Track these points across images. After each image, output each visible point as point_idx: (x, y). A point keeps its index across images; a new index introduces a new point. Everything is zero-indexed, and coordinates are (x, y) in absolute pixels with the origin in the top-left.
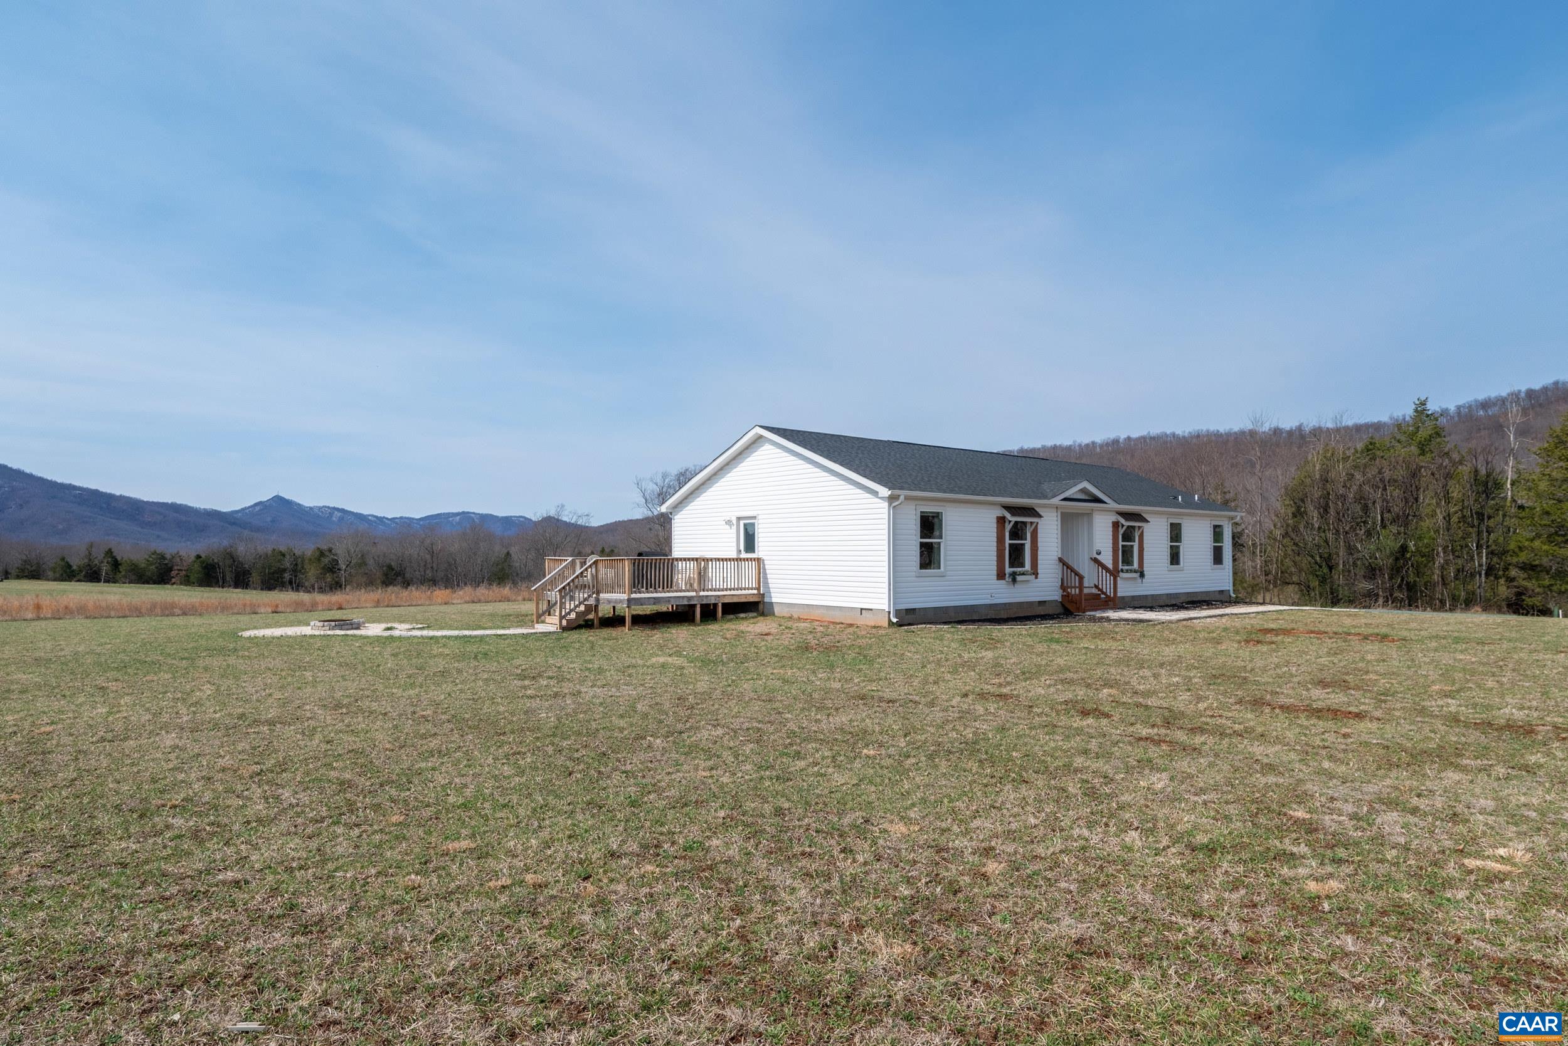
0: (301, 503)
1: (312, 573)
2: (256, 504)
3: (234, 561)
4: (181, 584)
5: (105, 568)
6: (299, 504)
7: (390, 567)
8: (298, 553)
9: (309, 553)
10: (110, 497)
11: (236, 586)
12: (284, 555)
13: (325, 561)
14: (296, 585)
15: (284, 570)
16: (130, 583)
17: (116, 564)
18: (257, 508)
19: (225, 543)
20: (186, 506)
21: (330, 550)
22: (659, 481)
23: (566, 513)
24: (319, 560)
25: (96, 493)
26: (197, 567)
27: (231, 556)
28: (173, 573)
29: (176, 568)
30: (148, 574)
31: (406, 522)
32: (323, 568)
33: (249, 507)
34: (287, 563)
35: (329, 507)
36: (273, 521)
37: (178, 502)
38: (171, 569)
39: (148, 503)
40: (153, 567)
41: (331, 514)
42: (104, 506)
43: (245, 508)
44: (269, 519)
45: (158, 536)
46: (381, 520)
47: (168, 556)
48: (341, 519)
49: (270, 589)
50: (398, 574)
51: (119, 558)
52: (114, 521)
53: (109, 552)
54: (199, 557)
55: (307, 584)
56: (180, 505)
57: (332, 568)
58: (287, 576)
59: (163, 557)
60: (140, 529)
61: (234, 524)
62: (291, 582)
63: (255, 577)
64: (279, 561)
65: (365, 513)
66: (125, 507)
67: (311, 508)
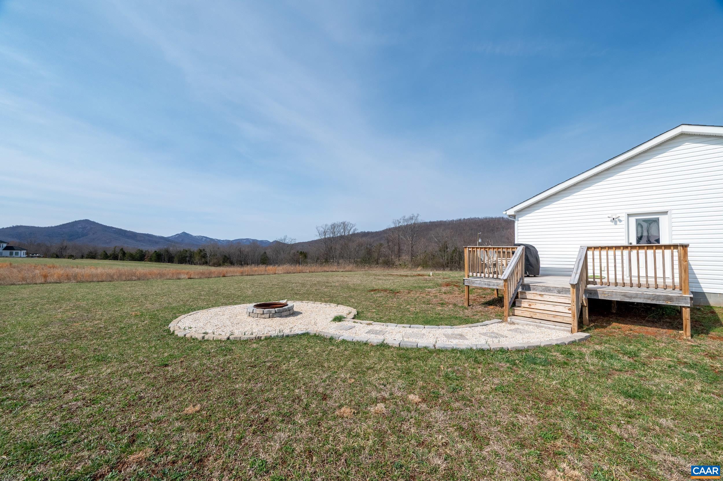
1: (197, 258)
3: (168, 253)
4: (148, 261)
5: (120, 255)
6: (191, 235)
7: (225, 256)
8: (192, 251)
9: (196, 251)
11: (169, 262)
12: (187, 251)
13: (202, 253)
14: (191, 262)
15: (187, 257)
16: (129, 260)
17: (124, 254)
18: (177, 236)
19: (165, 247)
20: (152, 235)
21: (204, 250)
24: (200, 253)
25: (120, 230)
26: (154, 255)
27: (167, 251)
28: (146, 257)
30: (136, 257)
31: (228, 242)
32: (201, 256)
33: (175, 235)
34: (188, 254)
35: (201, 236)
36: (182, 240)
37: (149, 233)
38: (145, 256)
39: (139, 233)
40: (138, 255)
41: (202, 239)
42: (123, 234)
43: (173, 236)
44: (180, 240)
45: (141, 245)
46: (219, 240)
47: (144, 251)
48: (205, 240)
49: (181, 263)
50: (228, 259)
51: (126, 252)
52: (126, 239)
53: (122, 249)
54: (155, 251)
55: (195, 262)
57: (204, 256)
58: (188, 259)
59: (142, 251)
60: (135, 242)
61: (168, 241)
62: (189, 261)
63: (176, 259)
64: (185, 253)
65: (214, 238)
66: (129, 234)
67: (195, 236)
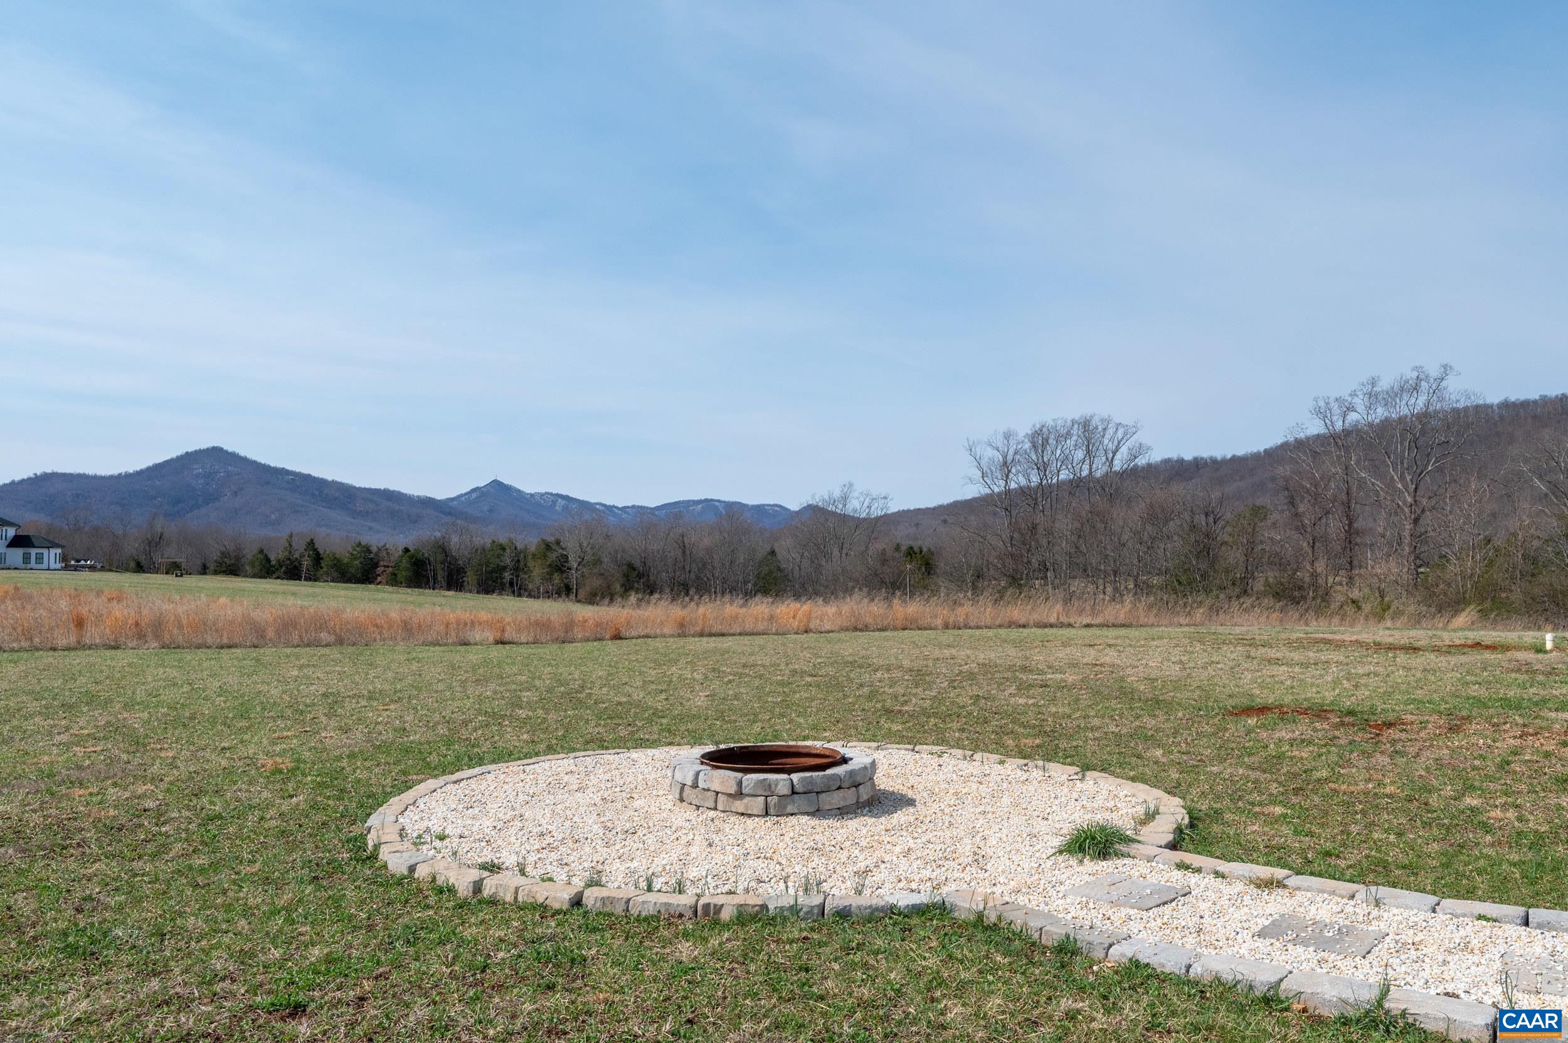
0: (521, 488)
1: (537, 571)
2: (473, 490)
3: (446, 556)
4: (387, 584)
5: (306, 563)
6: (519, 491)
7: (631, 567)
8: (520, 546)
9: (533, 548)
10: (322, 482)
11: (449, 588)
12: (504, 549)
13: (553, 556)
14: (518, 589)
15: (504, 568)
16: (332, 581)
17: (317, 558)
18: (474, 496)
19: (438, 534)
20: (399, 493)
21: (558, 543)
22: (1000, 442)
23: (856, 494)
24: (545, 556)
25: (308, 477)
26: (405, 563)
27: (442, 548)
28: (380, 570)
29: (381, 563)
30: (353, 570)
31: (640, 510)
32: (550, 566)
33: (466, 494)
34: (507, 560)
35: (551, 494)
36: (490, 511)
37: (391, 488)
38: (376, 565)
39: (360, 489)
40: (357, 562)
41: (554, 503)
42: (317, 493)
43: (461, 495)
44: (486, 508)
45: (370, 528)
46: (610, 508)
47: (374, 549)
48: (566, 509)
49: (487, 592)
50: (640, 576)
51: (321, 552)
52: (325, 510)
53: (311, 544)
54: (407, 550)
55: (530, 586)
56: (394, 491)
57: (560, 566)
58: (507, 576)
59: (368, 550)
60: (352, 520)
61: (450, 514)
62: (511, 584)
63: (470, 578)
64: (498, 556)
65: (592, 501)
66: (337, 494)
67: (532, 495)
